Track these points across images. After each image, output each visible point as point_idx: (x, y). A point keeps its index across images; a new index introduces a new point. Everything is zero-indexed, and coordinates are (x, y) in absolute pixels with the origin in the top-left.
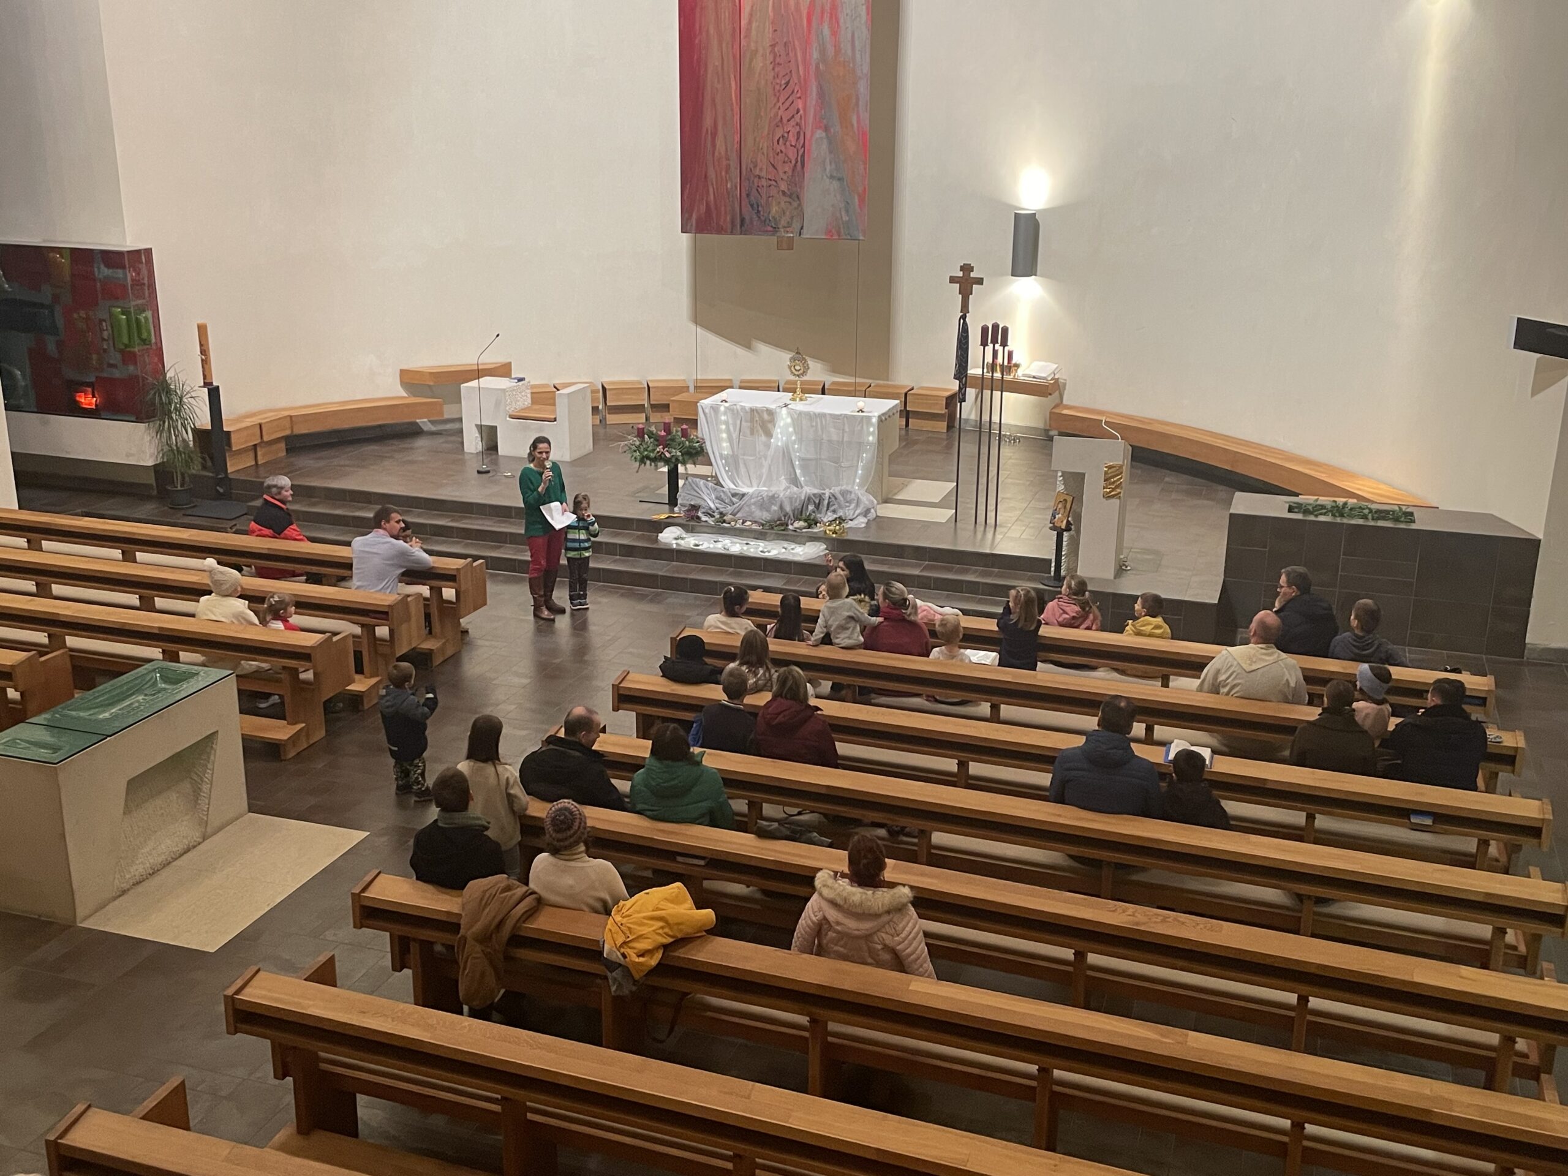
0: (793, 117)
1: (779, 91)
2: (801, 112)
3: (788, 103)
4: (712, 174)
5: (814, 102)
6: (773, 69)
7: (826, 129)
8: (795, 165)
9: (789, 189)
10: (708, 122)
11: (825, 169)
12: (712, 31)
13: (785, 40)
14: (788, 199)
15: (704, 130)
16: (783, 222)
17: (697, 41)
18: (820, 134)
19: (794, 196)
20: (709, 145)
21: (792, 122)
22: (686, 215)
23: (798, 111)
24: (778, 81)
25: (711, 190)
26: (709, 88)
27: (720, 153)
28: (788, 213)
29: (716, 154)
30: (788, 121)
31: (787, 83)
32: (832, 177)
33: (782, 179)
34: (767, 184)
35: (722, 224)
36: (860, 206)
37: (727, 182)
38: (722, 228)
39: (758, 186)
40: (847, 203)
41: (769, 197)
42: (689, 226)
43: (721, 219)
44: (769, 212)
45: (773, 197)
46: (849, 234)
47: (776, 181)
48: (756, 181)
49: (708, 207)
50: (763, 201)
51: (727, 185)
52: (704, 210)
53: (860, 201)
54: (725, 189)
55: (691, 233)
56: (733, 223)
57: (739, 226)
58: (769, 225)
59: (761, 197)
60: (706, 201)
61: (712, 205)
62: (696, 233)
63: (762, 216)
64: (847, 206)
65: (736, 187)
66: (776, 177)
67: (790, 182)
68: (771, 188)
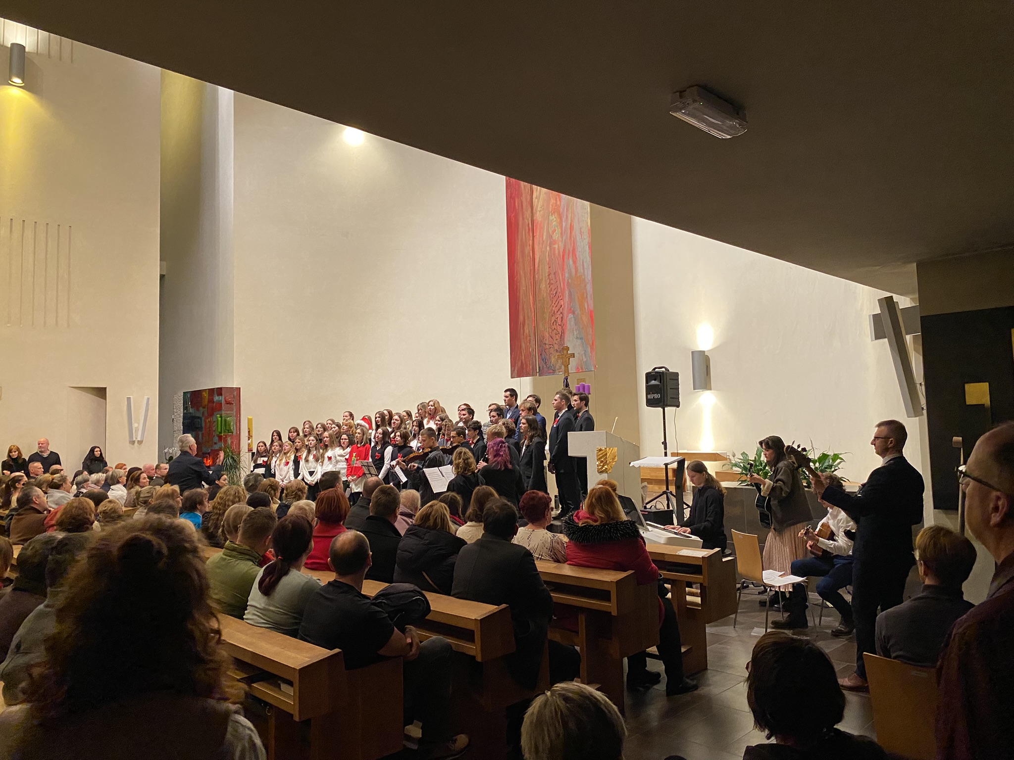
0: (559, 309)
1: (552, 298)
2: (563, 307)
3: (556, 303)
4: (523, 345)
5: (567, 300)
6: (549, 287)
7: (574, 313)
8: (561, 335)
9: (559, 348)
10: (521, 317)
11: (574, 334)
12: (521, 273)
13: (554, 271)
14: (559, 354)
15: (520, 323)
16: (557, 367)
17: (516, 279)
18: (571, 316)
20: (522, 331)
21: (559, 313)
22: (513, 369)
23: (561, 306)
24: (552, 292)
25: (523, 354)
26: (521, 301)
29: (525, 334)
30: (557, 312)
31: (556, 293)
32: (577, 338)
33: (555, 343)
34: (549, 347)
35: (528, 371)
36: (591, 352)
37: (529, 348)
38: (528, 373)
39: (545, 349)
40: (585, 351)
41: (550, 354)
42: (514, 374)
43: (528, 368)
44: (551, 362)
45: (552, 354)
46: (587, 368)
47: (553, 345)
48: (544, 347)
49: (522, 363)
50: (548, 357)
51: (529, 350)
52: (520, 365)
53: (591, 349)
54: (529, 352)
55: (515, 378)
56: (533, 369)
57: (538, 370)
58: (551, 369)
59: (547, 355)
60: (521, 359)
61: (523, 361)
62: (518, 377)
63: (547, 365)
64: (585, 353)
65: (533, 350)
66: (553, 343)
67: (559, 345)
68: (550, 349)
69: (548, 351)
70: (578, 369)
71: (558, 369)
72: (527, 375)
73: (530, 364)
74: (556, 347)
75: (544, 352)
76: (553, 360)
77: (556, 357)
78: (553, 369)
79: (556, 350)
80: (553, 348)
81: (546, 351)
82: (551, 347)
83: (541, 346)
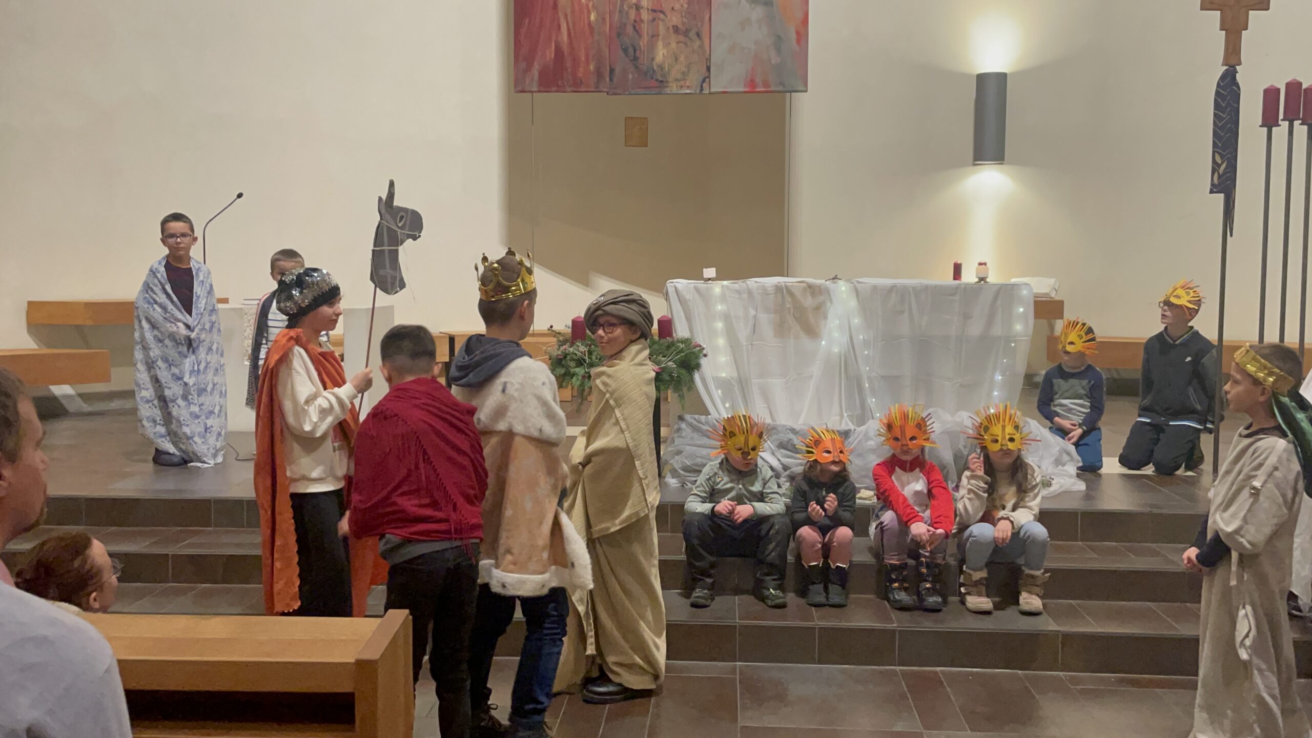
4: (565, 2)
9: (683, 24)
14: (681, 38)
16: (675, 73)
19: (692, 34)
22: (524, 66)
25: (564, 28)
28: (682, 58)
32: (754, 1)
33: (673, 9)
34: (650, 17)
35: (581, 75)
36: (798, 42)
37: (589, 13)
38: (582, 83)
39: (635, 21)
40: (779, 37)
41: (653, 36)
42: (527, 82)
43: (580, 69)
44: (653, 59)
45: (658, 35)
46: (782, 84)
47: (663, 13)
48: (633, 14)
49: (559, 51)
50: (643, 42)
51: (589, 18)
52: (553, 56)
53: (798, 33)
54: (586, 22)
55: (531, 92)
56: (599, 74)
57: (608, 79)
58: (652, 78)
59: (640, 36)
60: (556, 42)
61: (565, 47)
62: (539, 91)
63: (641, 64)
64: (778, 42)
65: (604, 19)
66: (663, 6)
67: (685, 13)
68: (655, 22)
69: (645, 27)
70: (752, 83)
71: (677, 80)
72: (577, 86)
73: (587, 56)
74: (675, 20)
75: (629, 29)
76: (661, 54)
77: (674, 45)
78: (660, 79)
79: (673, 26)
80: (663, 20)
81: (637, 28)
82: (659, 19)
83: (620, 12)
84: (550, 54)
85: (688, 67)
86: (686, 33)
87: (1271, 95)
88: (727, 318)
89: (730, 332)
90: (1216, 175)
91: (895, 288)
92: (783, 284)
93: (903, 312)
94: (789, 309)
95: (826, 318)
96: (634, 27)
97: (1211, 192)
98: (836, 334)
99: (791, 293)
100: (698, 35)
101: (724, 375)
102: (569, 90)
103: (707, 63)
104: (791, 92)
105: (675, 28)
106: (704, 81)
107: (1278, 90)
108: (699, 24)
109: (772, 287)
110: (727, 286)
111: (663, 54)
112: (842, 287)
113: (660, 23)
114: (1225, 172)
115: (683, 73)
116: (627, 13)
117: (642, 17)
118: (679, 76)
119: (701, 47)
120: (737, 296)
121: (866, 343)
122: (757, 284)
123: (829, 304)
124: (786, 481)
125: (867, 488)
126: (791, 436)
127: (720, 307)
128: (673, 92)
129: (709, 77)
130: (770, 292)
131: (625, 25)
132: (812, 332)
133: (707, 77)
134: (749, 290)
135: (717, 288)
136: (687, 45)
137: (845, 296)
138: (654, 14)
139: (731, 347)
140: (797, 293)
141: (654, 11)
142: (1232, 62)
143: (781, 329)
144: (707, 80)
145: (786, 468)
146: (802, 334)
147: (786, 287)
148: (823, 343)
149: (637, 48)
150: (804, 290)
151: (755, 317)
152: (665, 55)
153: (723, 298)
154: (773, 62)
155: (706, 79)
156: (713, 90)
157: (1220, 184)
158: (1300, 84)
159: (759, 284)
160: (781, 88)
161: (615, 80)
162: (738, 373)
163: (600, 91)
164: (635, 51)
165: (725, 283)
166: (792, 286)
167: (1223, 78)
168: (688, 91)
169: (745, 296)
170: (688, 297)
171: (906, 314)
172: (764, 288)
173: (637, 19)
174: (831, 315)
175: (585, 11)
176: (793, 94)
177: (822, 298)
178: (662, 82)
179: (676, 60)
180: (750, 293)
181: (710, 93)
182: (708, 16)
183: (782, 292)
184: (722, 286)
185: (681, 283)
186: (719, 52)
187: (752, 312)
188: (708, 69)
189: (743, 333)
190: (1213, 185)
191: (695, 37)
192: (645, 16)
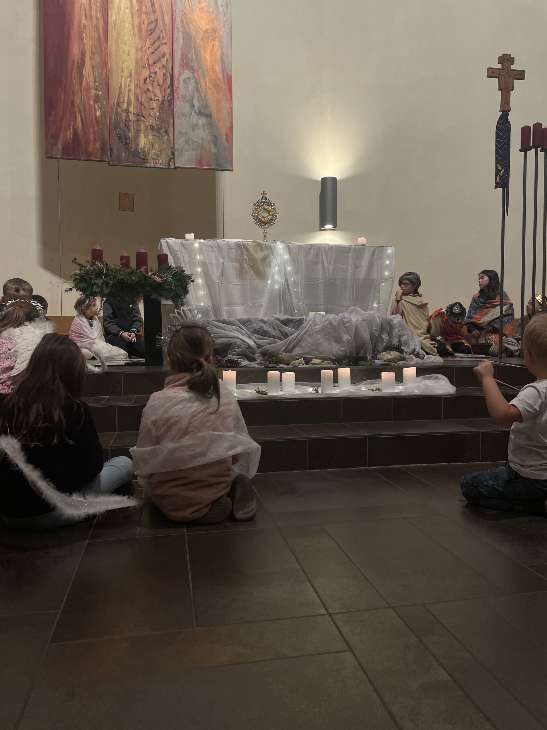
0: (159, 59)
1: (145, 36)
2: (168, 56)
3: (153, 48)
4: (78, 100)
5: (181, 46)
6: (139, 16)
7: (193, 70)
9: (157, 125)
10: (75, 52)
11: (194, 106)
14: (155, 133)
15: (71, 62)
16: (152, 154)
18: (187, 74)
19: (163, 130)
21: (159, 65)
22: (52, 141)
23: (164, 55)
24: (144, 27)
25: (79, 119)
26: (76, 23)
27: (88, 84)
28: (156, 146)
29: (84, 82)
30: (154, 63)
31: (153, 30)
32: (200, 113)
33: (150, 115)
34: (135, 119)
35: (91, 150)
36: (227, 141)
37: (96, 111)
38: (91, 154)
39: (126, 120)
40: (216, 137)
41: (137, 131)
42: (54, 152)
43: (90, 146)
44: (138, 145)
45: (141, 130)
46: (218, 165)
47: (144, 117)
48: (124, 115)
49: (75, 133)
50: (132, 134)
51: (95, 114)
52: (71, 136)
53: (227, 135)
54: (94, 116)
55: (57, 158)
56: (103, 149)
57: (109, 153)
58: (138, 156)
59: (129, 130)
60: (73, 127)
61: (80, 131)
62: (62, 158)
63: (130, 148)
64: (215, 140)
65: (105, 116)
66: (144, 112)
67: (158, 118)
68: (139, 123)
69: (132, 125)
70: (200, 163)
71: (153, 159)
72: (88, 157)
73: (95, 140)
74: (151, 121)
75: (122, 125)
76: (143, 142)
77: (151, 137)
78: (143, 157)
79: (150, 126)
80: (144, 121)
81: (127, 124)
82: (141, 120)
83: (116, 113)
84: (70, 135)
85: (160, 151)
86: (158, 130)
87: (525, 131)
88: (204, 264)
89: (207, 275)
90: (498, 177)
91: (313, 248)
92: (241, 242)
93: (317, 263)
94: (246, 259)
95: (270, 266)
96: (125, 125)
97: (496, 187)
98: (277, 277)
99: (246, 249)
100: (166, 132)
101: (202, 304)
102: (83, 158)
103: (172, 150)
104: (223, 170)
105: (151, 127)
106: (170, 161)
107: (530, 127)
108: (166, 126)
109: (234, 243)
110: (204, 244)
111: (144, 142)
112: (280, 246)
113: (142, 122)
114: (503, 176)
115: (157, 155)
116: (120, 115)
117: (130, 118)
118: (155, 157)
119: (169, 140)
120: (210, 249)
121: (296, 283)
122: (224, 242)
123: (272, 257)
124: (259, 356)
125: (316, 358)
126: (262, 325)
127: (199, 257)
128: (151, 166)
129: (174, 159)
130: (232, 248)
131: (119, 122)
132: (261, 275)
133: (172, 159)
134: (218, 245)
135: (197, 244)
136: (159, 138)
137: (281, 252)
138: (138, 117)
139: (207, 285)
140: (251, 249)
141: (137, 115)
142: (506, 109)
143: (241, 273)
144: (172, 160)
145: (259, 346)
146: (255, 277)
147: (243, 244)
148: (269, 281)
149: (127, 137)
150: (255, 246)
151: (223, 263)
152: (146, 142)
153: (201, 251)
154: (213, 151)
155: (172, 158)
156: (176, 166)
157: (501, 182)
158: (541, 125)
159: (226, 242)
160: (218, 168)
161: (113, 156)
162: (213, 304)
163: (104, 161)
164: (126, 139)
165: (202, 241)
166: (247, 244)
167: (501, 118)
168: (161, 167)
169: (216, 249)
170: (176, 249)
171: (320, 264)
172: (229, 244)
173: (127, 119)
174: (272, 265)
175: (93, 109)
176: (224, 171)
177: (267, 252)
178: (144, 159)
179: (153, 146)
180: (219, 247)
181: (175, 168)
182: (171, 122)
183: (241, 248)
184: (200, 243)
185: (171, 241)
186: (180, 142)
187: (222, 260)
188: (173, 154)
189: (215, 274)
190: (496, 183)
191: (164, 134)
192: (132, 117)
